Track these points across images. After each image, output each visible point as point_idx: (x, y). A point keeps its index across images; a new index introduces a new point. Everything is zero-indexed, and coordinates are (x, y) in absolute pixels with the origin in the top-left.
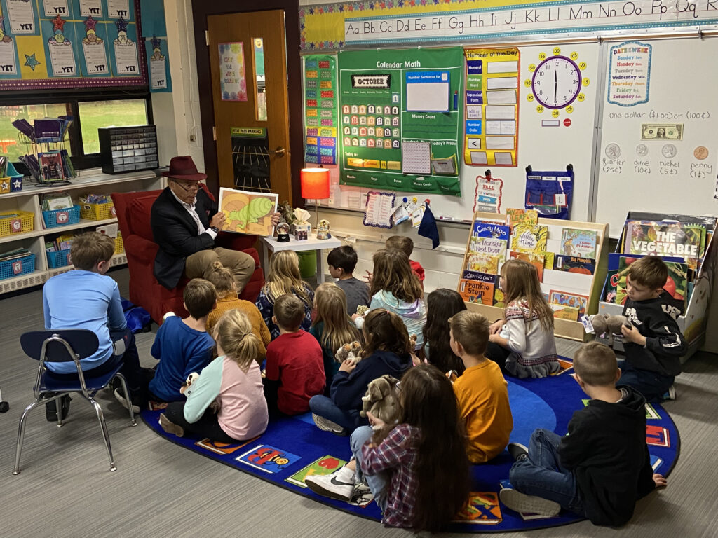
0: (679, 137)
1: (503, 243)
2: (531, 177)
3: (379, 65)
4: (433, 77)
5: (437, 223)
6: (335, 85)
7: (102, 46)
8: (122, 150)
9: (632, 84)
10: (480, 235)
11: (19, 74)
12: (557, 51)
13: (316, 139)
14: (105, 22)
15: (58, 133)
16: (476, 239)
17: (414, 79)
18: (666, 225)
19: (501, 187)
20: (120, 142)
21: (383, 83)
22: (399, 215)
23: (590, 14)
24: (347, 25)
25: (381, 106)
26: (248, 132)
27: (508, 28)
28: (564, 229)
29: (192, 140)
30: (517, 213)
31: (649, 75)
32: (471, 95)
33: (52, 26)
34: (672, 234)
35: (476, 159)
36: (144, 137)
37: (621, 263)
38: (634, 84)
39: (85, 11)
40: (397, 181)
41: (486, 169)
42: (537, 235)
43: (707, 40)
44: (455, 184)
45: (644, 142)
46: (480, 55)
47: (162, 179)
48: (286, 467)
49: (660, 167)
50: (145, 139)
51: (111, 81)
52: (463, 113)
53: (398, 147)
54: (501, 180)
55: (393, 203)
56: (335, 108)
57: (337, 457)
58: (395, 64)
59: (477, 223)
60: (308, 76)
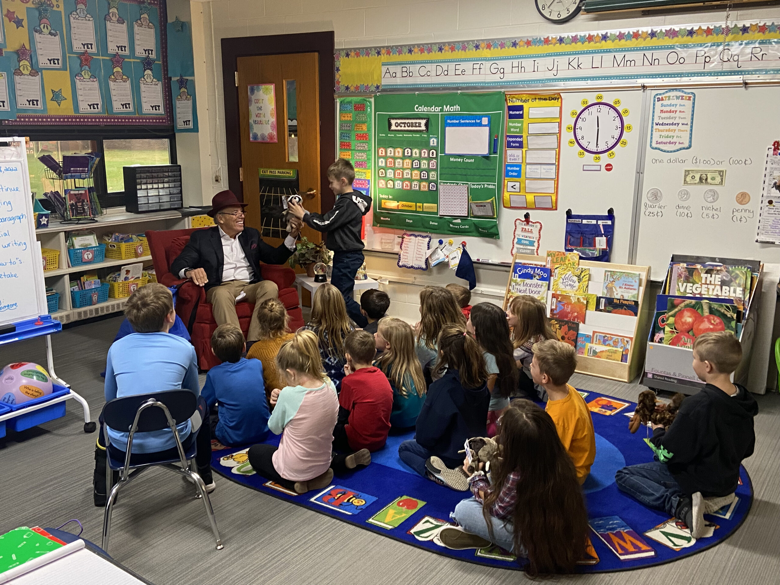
0: (721, 183)
1: (544, 285)
2: (570, 220)
3: (417, 108)
4: (473, 121)
5: (474, 265)
6: (371, 128)
7: (128, 84)
8: (147, 189)
9: (675, 130)
10: (520, 277)
11: (45, 109)
12: (600, 97)
14: (132, 60)
15: (87, 169)
16: (516, 280)
17: (452, 123)
18: (711, 268)
19: (540, 230)
20: (144, 181)
21: (420, 127)
22: (436, 256)
23: (633, 62)
24: (384, 69)
25: (418, 149)
26: (277, 173)
27: (550, 75)
28: (606, 271)
29: (217, 181)
30: (558, 255)
31: (692, 123)
32: (511, 139)
33: (79, 61)
34: (717, 276)
35: (514, 201)
36: (169, 177)
37: (669, 304)
38: (677, 131)
39: (112, 48)
40: (433, 223)
41: (525, 212)
42: (578, 276)
43: (750, 89)
44: (493, 227)
45: (687, 188)
46: (522, 101)
47: (186, 219)
48: (364, 508)
49: (702, 211)
50: (170, 178)
51: (136, 119)
52: (503, 156)
53: (435, 189)
54: (540, 223)
55: (428, 246)
56: (369, 150)
57: (414, 497)
58: (433, 108)
59: (517, 265)
60: (343, 118)
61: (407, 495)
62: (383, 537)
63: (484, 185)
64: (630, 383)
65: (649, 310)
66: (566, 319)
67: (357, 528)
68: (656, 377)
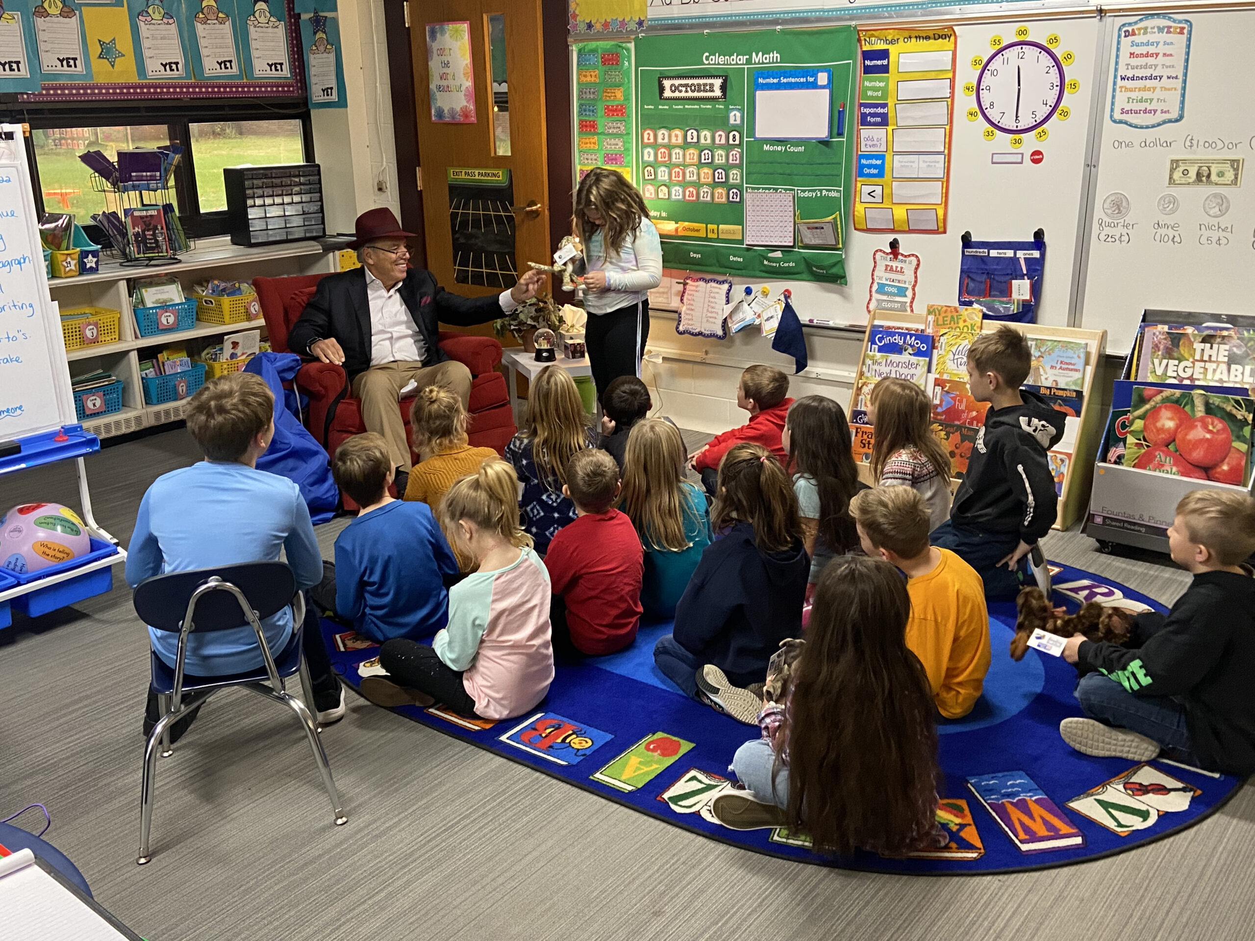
0: (1235, 182)
2: (970, 251)
3: (707, 58)
4: (803, 80)
5: (804, 329)
6: (629, 94)
7: (227, 27)
8: (264, 205)
9: (1154, 89)
10: (881, 350)
11: (89, 74)
12: (1023, 32)
15: (158, 174)
16: (874, 356)
17: (766, 84)
18: (1212, 332)
19: (916, 269)
20: (259, 192)
21: (713, 91)
22: (739, 316)
25: (709, 130)
26: (477, 175)
29: (380, 189)
30: (946, 312)
31: (1185, 75)
32: (867, 111)
34: (1222, 347)
35: (872, 219)
36: (300, 184)
37: (1134, 397)
38: (1158, 90)
40: (735, 259)
41: (891, 237)
44: (835, 264)
45: (1174, 191)
46: (885, 41)
47: (331, 254)
48: (588, 753)
49: (1200, 233)
50: (302, 187)
51: (243, 87)
52: (854, 141)
53: (738, 200)
54: (917, 257)
55: (727, 297)
56: (628, 134)
57: (674, 735)
58: (735, 57)
59: (875, 331)
60: (583, 78)
61: (664, 731)
62: (616, 806)
63: (821, 191)
64: (1063, 531)
65: (1102, 405)
66: (957, 423)
67: (574, 788)
68: (1108, 522)
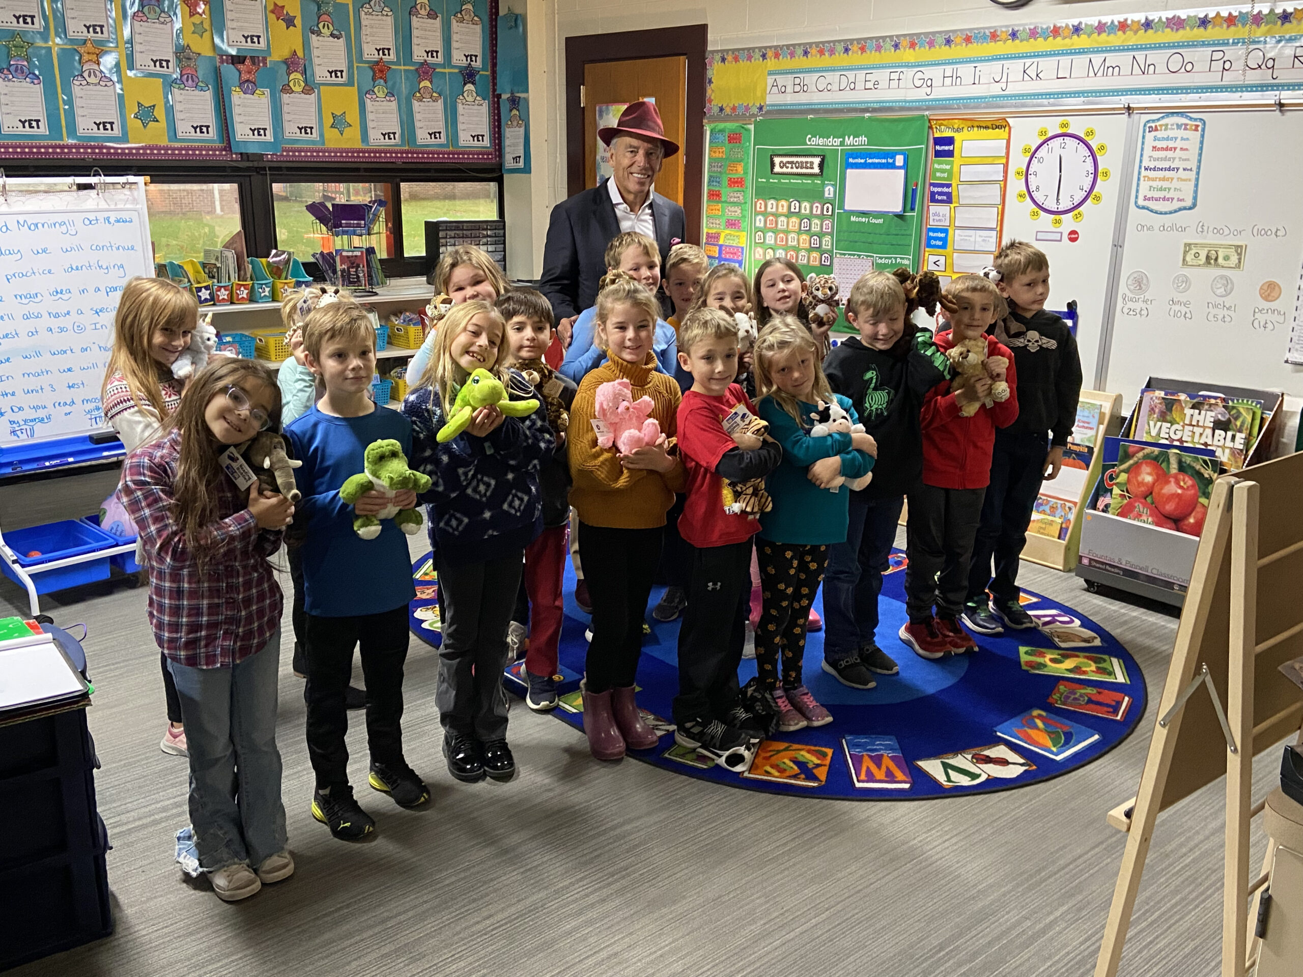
0: (1238, 266)
3: (810, 140)
4: (884, 161)
6: (748, 169)
7: (440, 104)
9: (1172, 179)
11: (322, 140)
12: (1065, 125)
13: (718, 248)
14: (447, 71)
15: (363, 222)
17: (855, 163)
18: (1201, 400)
21: (812, 168)
23: (1117, 69)
24: (770, 80)
25: (808, 201)
27: (996, 89)
31: (1199, 167)
32: (936, 190)
33: (371, 73)
34: (1209, 413)
36: (488, 236)
37: (1121, 453)
38: (1175, 180)
39: (419, 54)
43: (1288, 114)
45: (1186, 271)
46: (953, 129)
49: (1208, 310)
50: (488, 239)
51: (449, 154)
52: (924, 215)
53: (828, 263)
56: (745, 203)
58: (831, 140)
60: (714, 155)
63: (896, 258)
68: (1093, 563)
